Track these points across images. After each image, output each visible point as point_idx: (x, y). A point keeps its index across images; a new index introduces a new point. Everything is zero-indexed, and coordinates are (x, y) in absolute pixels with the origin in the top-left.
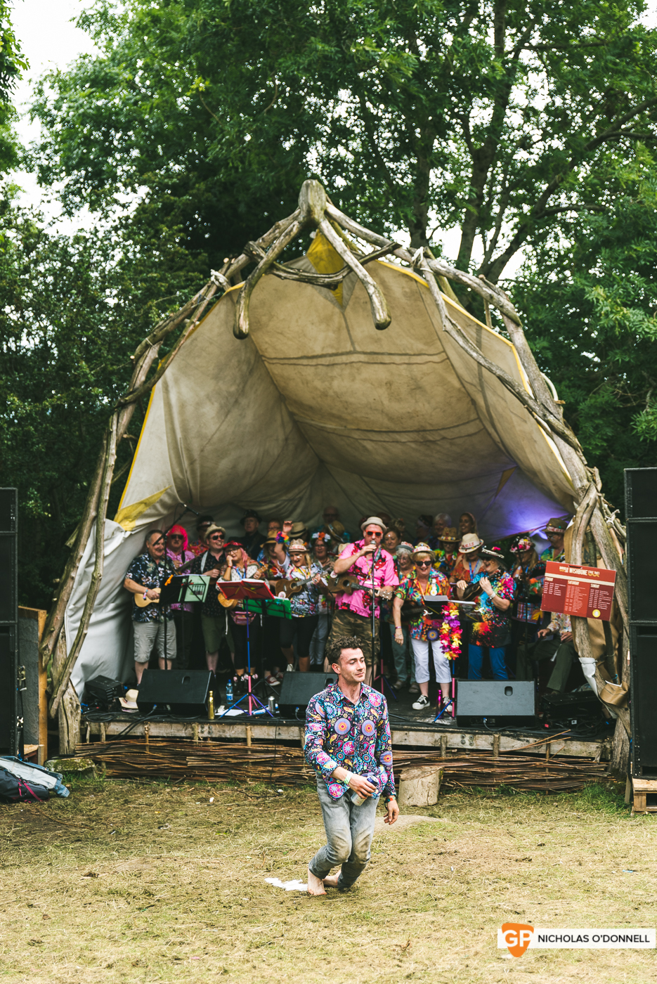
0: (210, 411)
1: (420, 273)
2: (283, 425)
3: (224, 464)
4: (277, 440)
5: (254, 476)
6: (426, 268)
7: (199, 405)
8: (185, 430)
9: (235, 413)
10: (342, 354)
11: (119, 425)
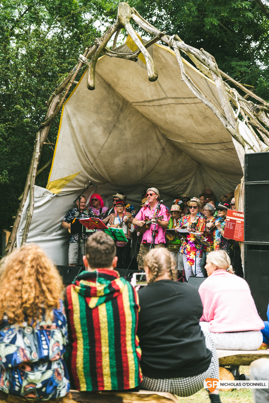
0: (98, 131)
1: (172, 48)
2: (159, 140)
3: (118, 161)
4: (156, 149)
5: (145, 169)
6: (175, 46)
7: (90, 127)
8: (85, 141)
9: (115, 132)
10: (162, 99)
11: (41, 137)
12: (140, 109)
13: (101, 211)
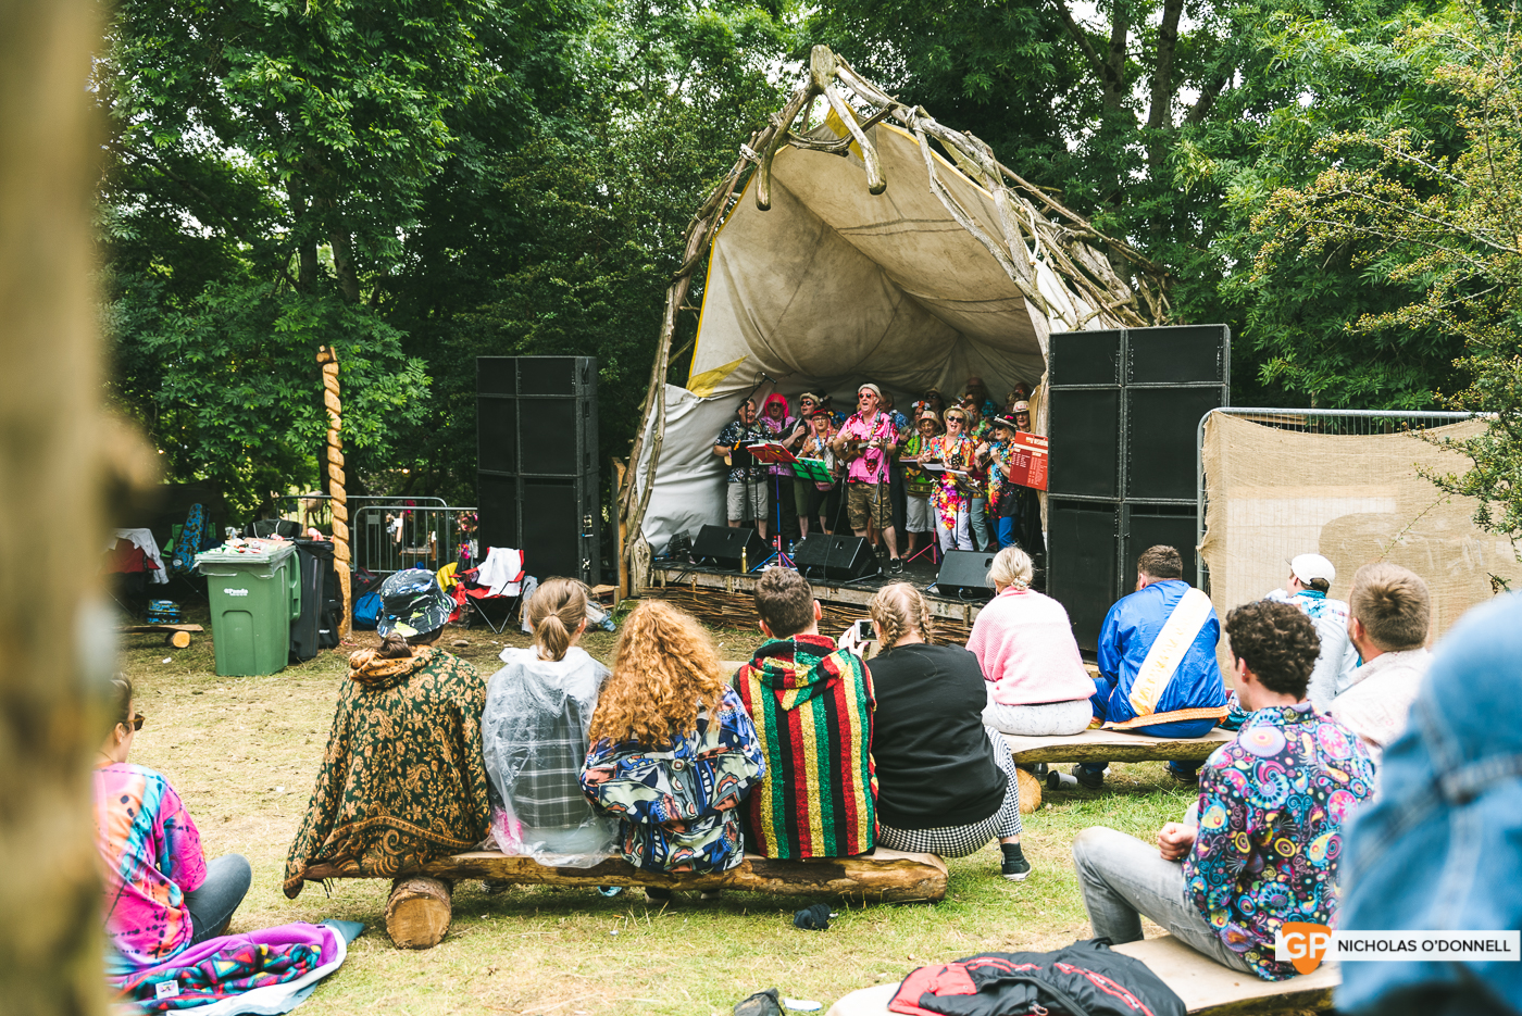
0: (778, 282)
1: (913, 132)
2: (887, 294)
3: (813, 335)
4: (882, 310)
5: (862, 346)
6: (917, 128)
7: (762, 276)
8: (754, 301)
9: (808, 284)
10: (893, 223)
11: (674, 298)
12: (853, 240)
13: (783, 426)
